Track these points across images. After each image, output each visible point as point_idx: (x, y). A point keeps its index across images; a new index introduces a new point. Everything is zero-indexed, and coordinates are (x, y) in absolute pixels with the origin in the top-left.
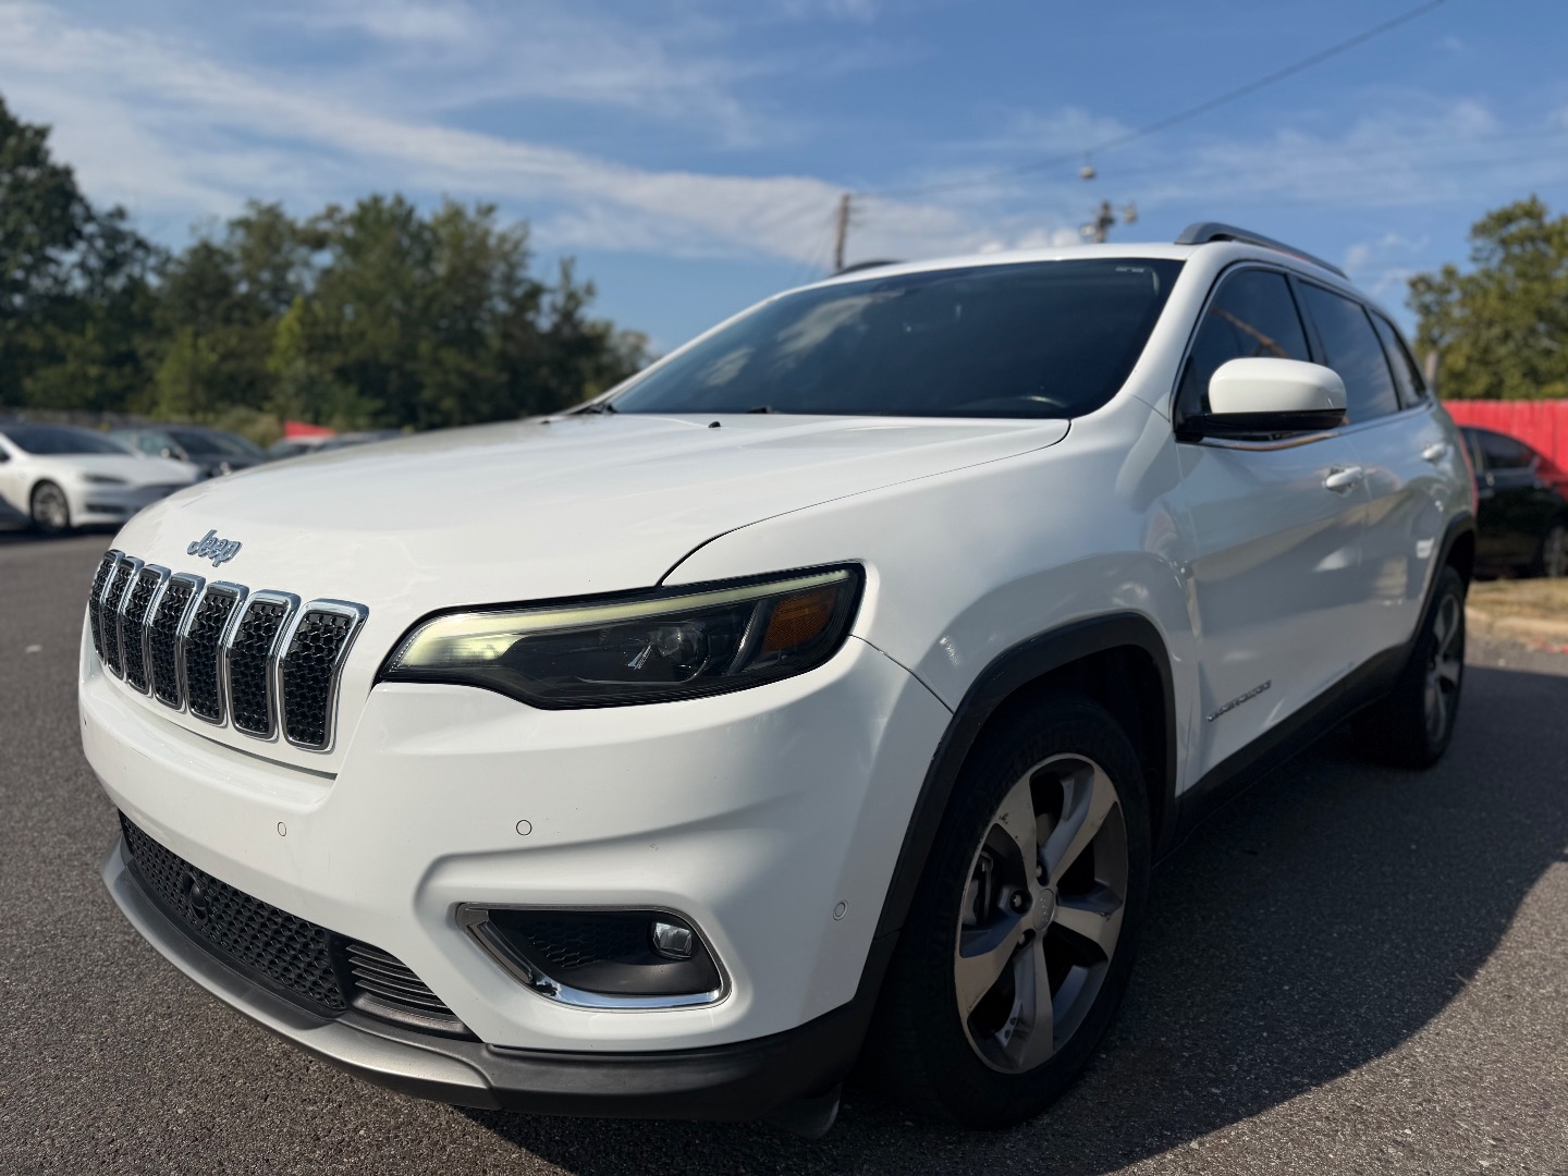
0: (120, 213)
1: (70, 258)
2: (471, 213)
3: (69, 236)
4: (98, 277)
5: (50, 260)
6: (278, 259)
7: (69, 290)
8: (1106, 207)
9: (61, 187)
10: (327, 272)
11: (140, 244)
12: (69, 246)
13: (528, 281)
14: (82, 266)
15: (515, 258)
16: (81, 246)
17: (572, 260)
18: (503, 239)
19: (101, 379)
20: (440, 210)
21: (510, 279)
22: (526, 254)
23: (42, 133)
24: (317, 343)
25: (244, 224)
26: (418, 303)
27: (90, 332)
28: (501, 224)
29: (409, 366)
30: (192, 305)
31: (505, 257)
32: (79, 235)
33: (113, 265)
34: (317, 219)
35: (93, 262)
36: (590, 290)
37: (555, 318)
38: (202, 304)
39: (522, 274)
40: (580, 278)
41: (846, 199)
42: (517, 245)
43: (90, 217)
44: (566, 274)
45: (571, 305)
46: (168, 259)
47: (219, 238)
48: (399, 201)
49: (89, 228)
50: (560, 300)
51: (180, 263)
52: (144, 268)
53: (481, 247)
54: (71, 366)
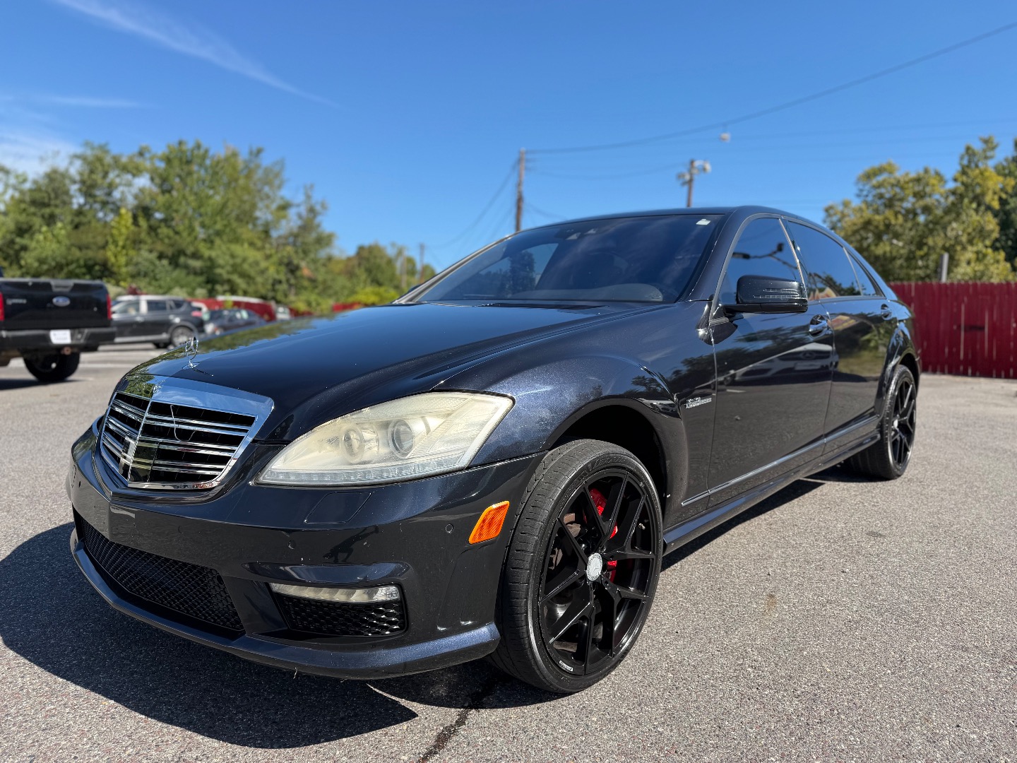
6: (107, 182)
10: (143, 192)
13: (282, 198)
17: (312, 187)
22: (283, 182)
25: (82, 157)
28: (266, 160)
34: (134, 155)
36: (324, 206)
37: (299, 223)
39: (279, 194)
40: (317, 197)
44: (308, 197)
46: (24, 179)
47: (62, 164)
48: (198, 146)
50: (303, 211)
51: (35, 182)
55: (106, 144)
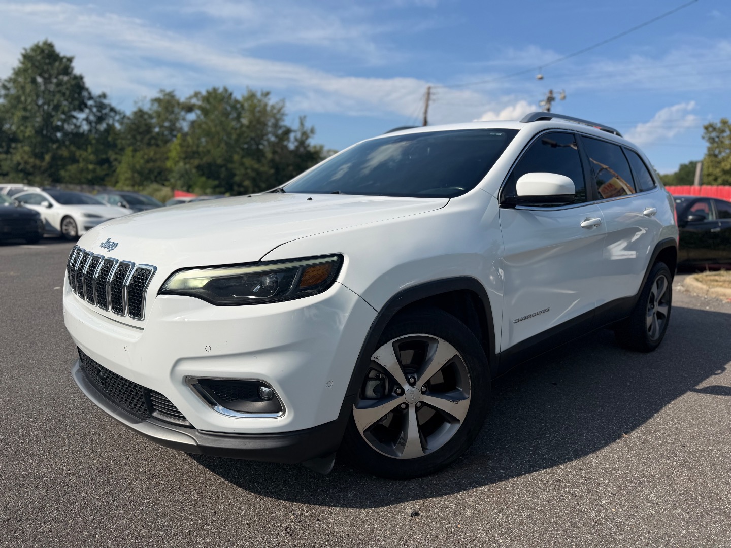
0: (104, 96)
1: (81, 116)
2: (259, 95)
3: (82, 106)
4: (94, 125)
5: (74, 117)
6: (172, 117)
7: (81, 130)
8: (551, 92)
9: (78, 85)
10: (193, 123)
11: (112, 109)
12: (81, 110)
13: (285, 126)
14: (87, 119)
15: (278, 116)
16: (87, 111)
17: (305, 117)
18: (273, 107)
19: (94, 171)
20: (246, 94)
21: (276, 126)
22: (283, 114)
23: (70, 60)
24: (189, 155)
25: (157, 100)
26: (234, 136)
27: (90, 150)
28: (272, 101)
29: (230, 166)
30: (134, 137)
31: (274, 116)
32: (86, 106)
33: (100, 119)
34: (191, 98)
35: (92, 118)
36: (312, 131)
37: (296, 144)
38: (138, 137)
39: (282, 123)
40: (308, 125)
41: (429, 88)
42: (279, 110)
43: (91, 98)
44: (302, 124)
45: (304, 138)
46: (124, 116)
47: (146, 107)
48: (226, 90)
49: (90, 103)
50: (299, 135)
51: (129, 118)
52: (114, 120)
53: (264, 111)
54: (81, 165)
55: (173, 92)
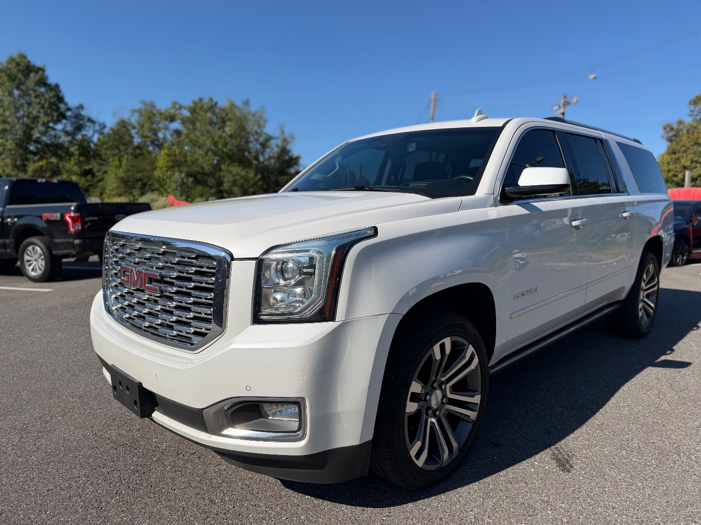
0: (81, 107)
2: (239, 105)
3: (60, 118)
5: (53, 128)
6: (154, 127)
7: (60, 141)
10: (177, 132)
11: (90, 120)
12: (58, 121)
13: (266, 134)
14: (65, 130)
15: (261, 122)
16: (64, 121)
18: (255, 114)
20: (227, 104)
21: (259, 133)
26: (220, 146)
29: (218, 174)
30: (117, 148)
32: (64, 117)
33: (79, 128)
34: (169, 108)
36: (293, 137)
37: (278, 150)
38: (122, 148)
39: (264, 131)
40: (287, 133)
42: (261, 116)
43: (69, 109)
44: (282, 132)
45: (285, 144)
46: (105, 127)
48: (211, 100)
49: (69, 114)
50: (279, 142)
